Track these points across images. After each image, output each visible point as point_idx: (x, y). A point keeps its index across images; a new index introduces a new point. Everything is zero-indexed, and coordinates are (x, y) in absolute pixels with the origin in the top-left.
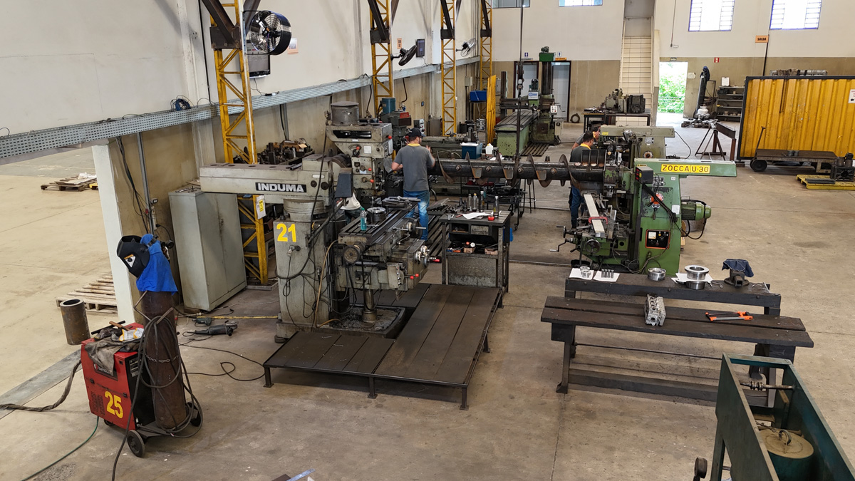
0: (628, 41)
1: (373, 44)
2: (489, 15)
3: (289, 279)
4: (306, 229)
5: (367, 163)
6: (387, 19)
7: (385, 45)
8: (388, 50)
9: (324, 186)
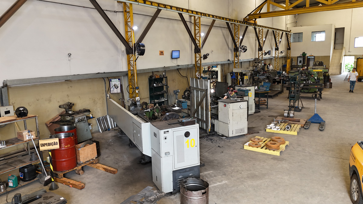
1: (259, 51)
2: (290, 44)
4: (249, 77)
5: (259, 67)
6: (262, 46)
7: (261, 51)
8: (262, 53)
9: (252, 70)
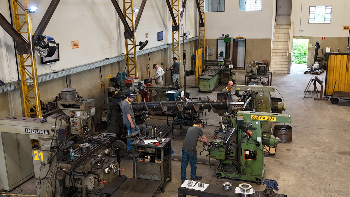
0: (278, 27)
1: (126, 39)
2: (203, 16)
3: (40, 180)
5: (77, 121)
6: (133, 27)
7: (132, 39)
8: (134, 42)
9: (57, 132)
